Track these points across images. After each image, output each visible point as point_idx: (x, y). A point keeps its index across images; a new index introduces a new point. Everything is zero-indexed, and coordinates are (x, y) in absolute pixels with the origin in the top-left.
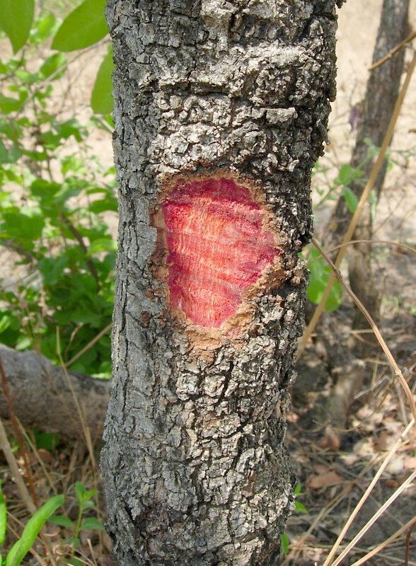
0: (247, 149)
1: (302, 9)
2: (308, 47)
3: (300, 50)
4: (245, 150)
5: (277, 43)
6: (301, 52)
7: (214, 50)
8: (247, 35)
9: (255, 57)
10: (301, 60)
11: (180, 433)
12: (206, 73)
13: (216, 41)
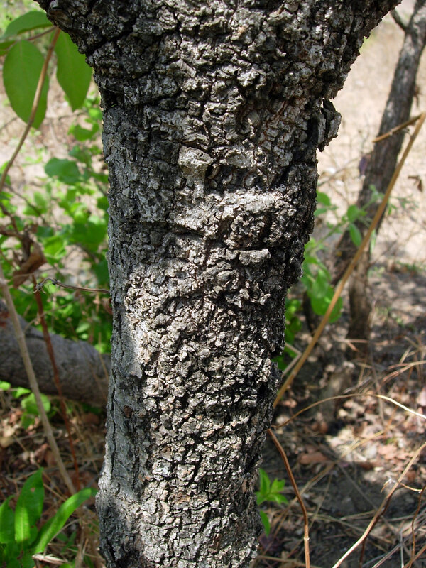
0: (220, 285)
1: (281, 157)
2: (285, 193)
3: (277, 195)
4: (217, 287)
5: (253, 191)
6: (278, 198)
7: (190, 196)
8: (225, 182)
9: (231, 204)
10: (277, 206)
11: (155, 504)
12: (183, 217)
13: (193, 188)
